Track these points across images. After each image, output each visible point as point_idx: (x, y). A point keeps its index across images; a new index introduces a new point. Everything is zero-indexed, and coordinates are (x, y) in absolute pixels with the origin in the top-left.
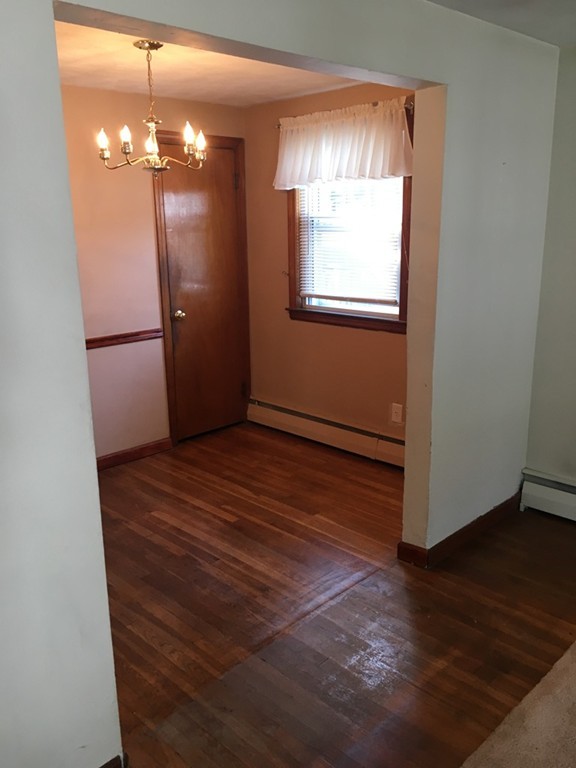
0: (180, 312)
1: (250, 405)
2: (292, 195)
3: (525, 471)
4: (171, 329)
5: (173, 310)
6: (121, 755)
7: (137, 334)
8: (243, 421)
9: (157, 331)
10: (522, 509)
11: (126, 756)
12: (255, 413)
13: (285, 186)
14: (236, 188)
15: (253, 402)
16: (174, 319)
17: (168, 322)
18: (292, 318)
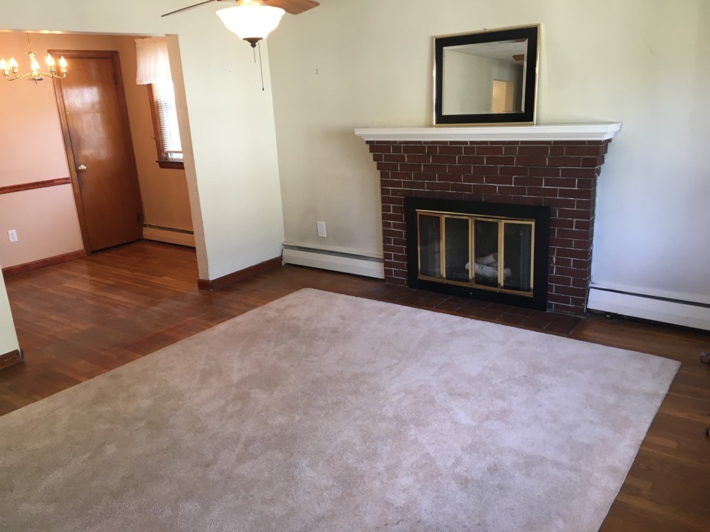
0: (82, 166)
1: (144, 228)
2: (150, 87)
3: (285, 244)
4: (78, 178)
5: (77, 165)
6: (19, 350)
7: (52, 181)
8: (140, 239)
9: (66, 179)
10: (283, 264)
11: (21, 350)
12: (148, 233)
13: (142, 82)
14: (116, 84)
15: (146, 226)
16: (78, 172)
17: (74, 173)
18: (161, 167)
